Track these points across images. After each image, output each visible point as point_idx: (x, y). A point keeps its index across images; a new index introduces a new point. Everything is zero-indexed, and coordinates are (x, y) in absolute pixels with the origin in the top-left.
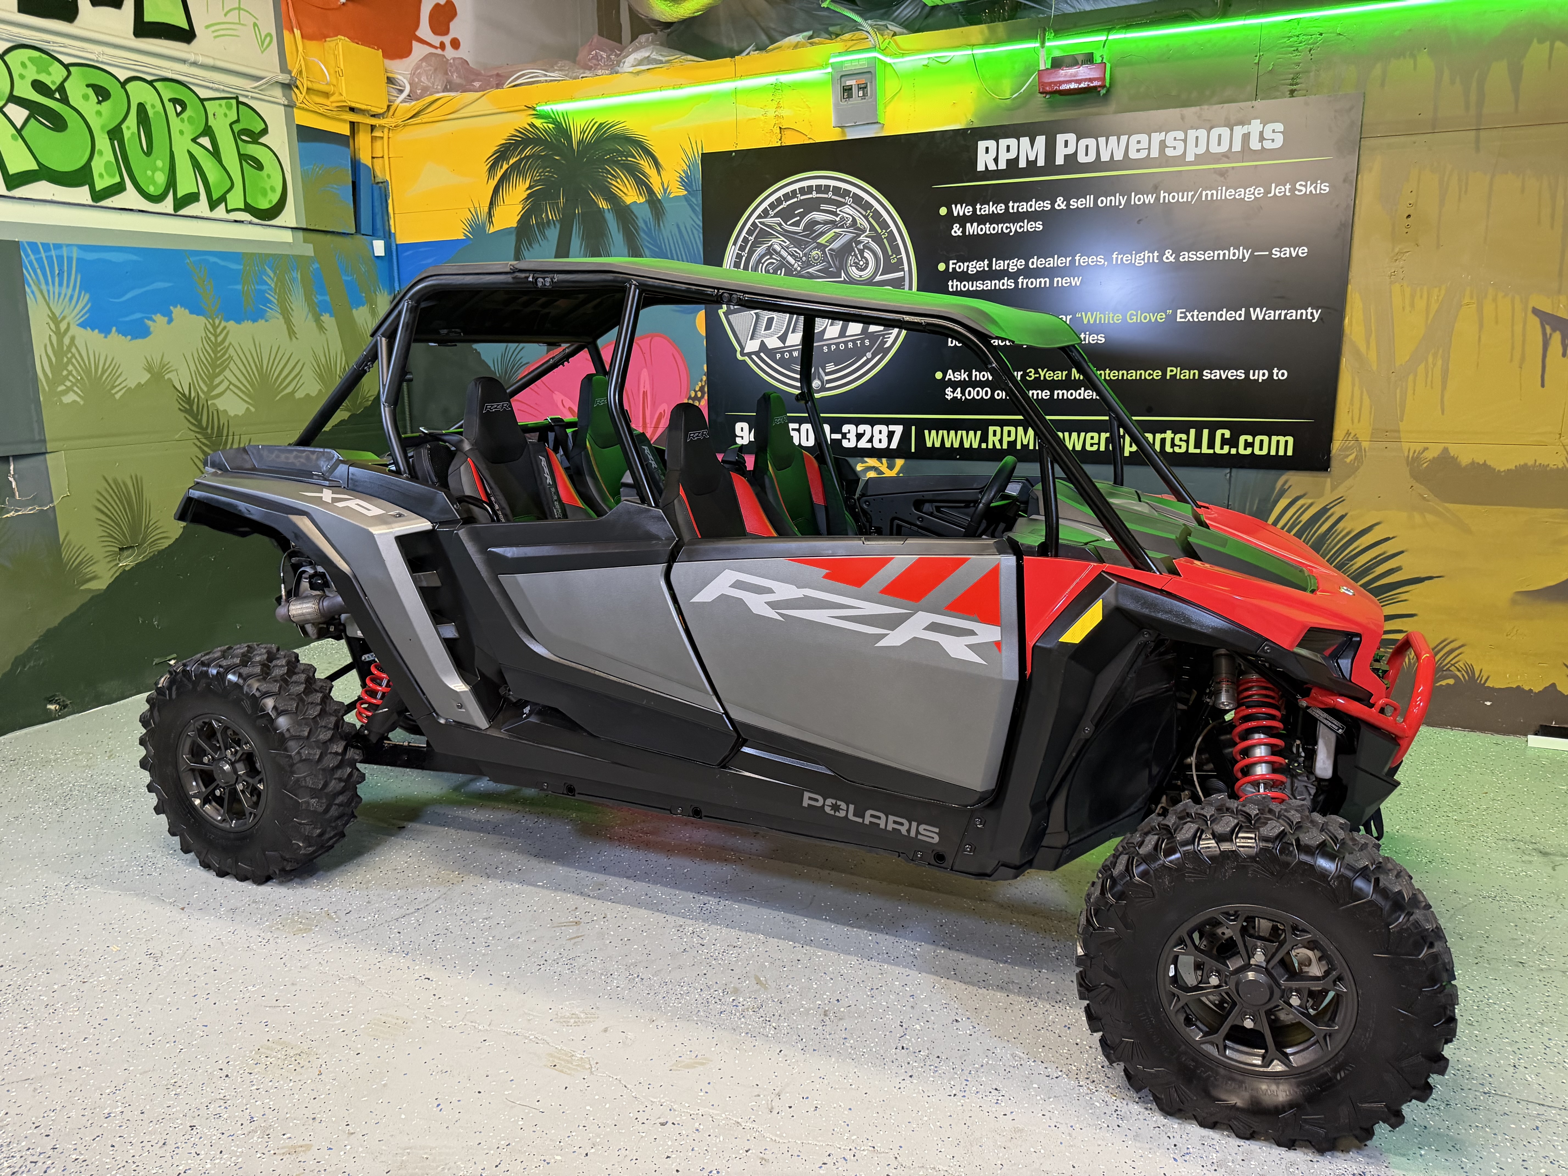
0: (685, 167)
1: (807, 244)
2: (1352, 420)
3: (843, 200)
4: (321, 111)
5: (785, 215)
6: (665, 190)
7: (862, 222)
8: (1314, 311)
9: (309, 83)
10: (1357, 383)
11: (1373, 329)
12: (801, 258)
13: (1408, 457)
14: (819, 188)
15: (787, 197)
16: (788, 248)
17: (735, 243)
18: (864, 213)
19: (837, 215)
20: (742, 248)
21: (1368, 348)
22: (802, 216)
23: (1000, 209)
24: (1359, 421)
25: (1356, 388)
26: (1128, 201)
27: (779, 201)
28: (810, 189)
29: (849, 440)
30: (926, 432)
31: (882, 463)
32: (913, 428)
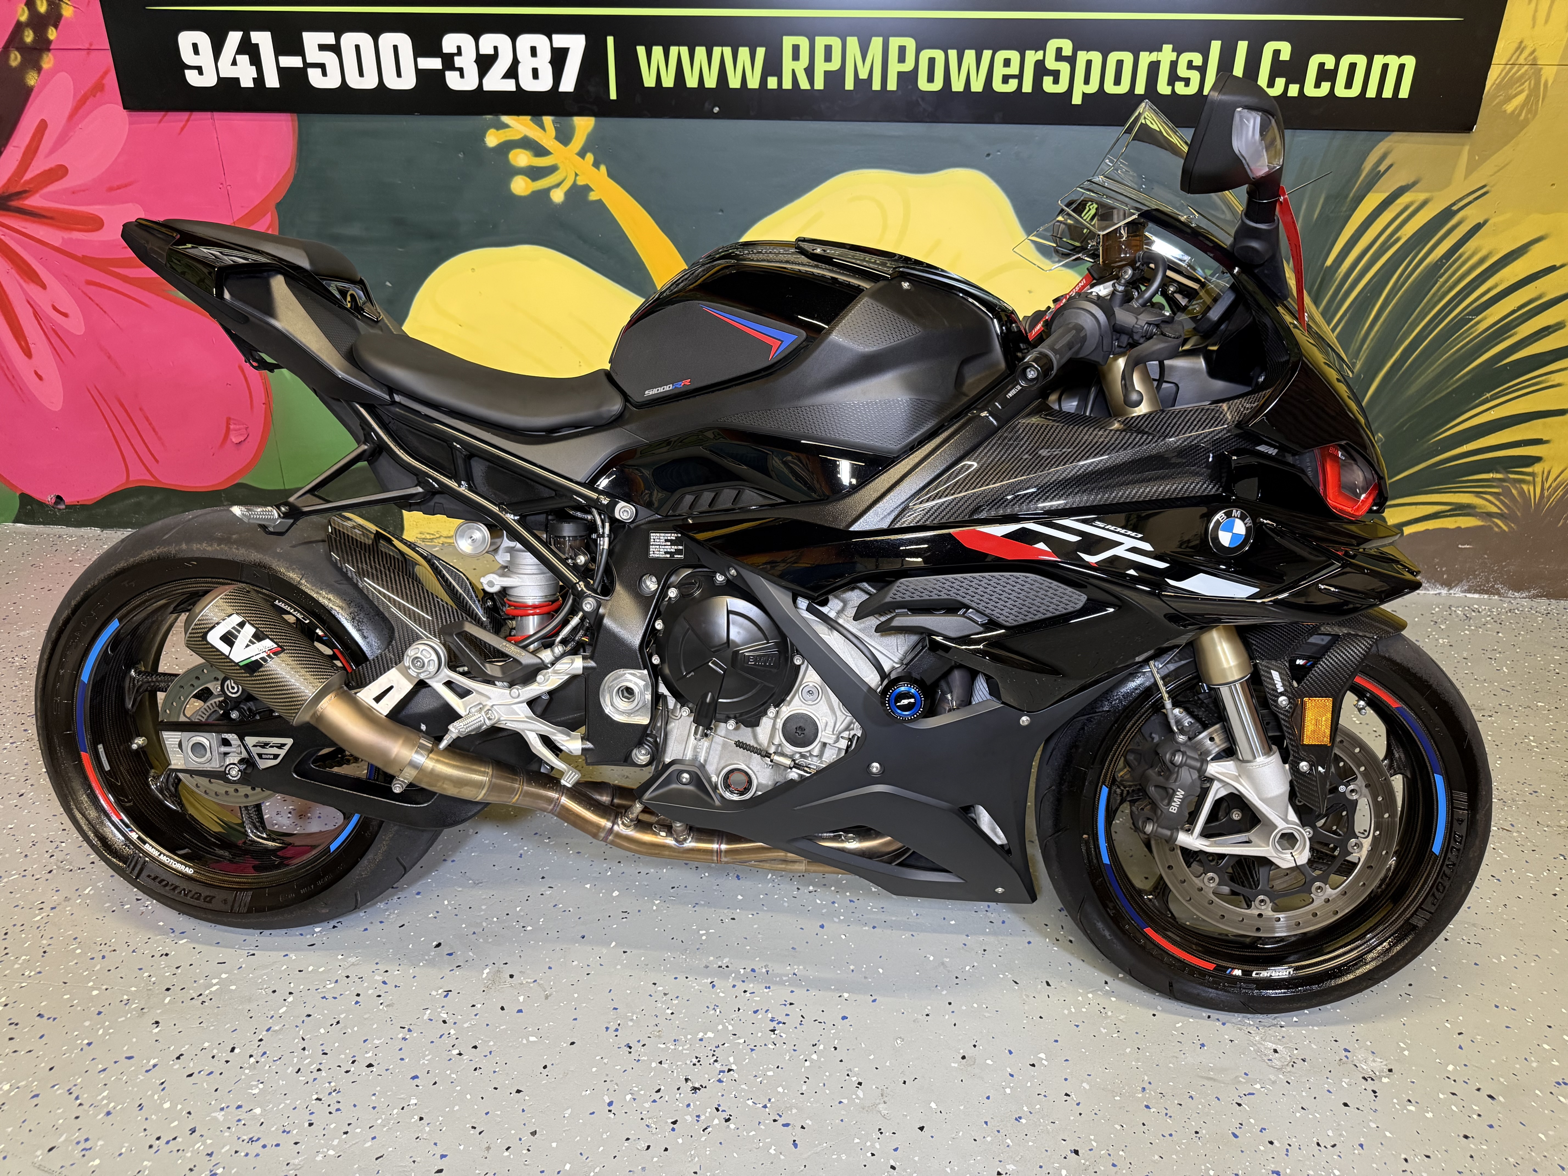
29: (461, 70)
30: (641, 50)
31: (542, 127)
32: (610, 40)
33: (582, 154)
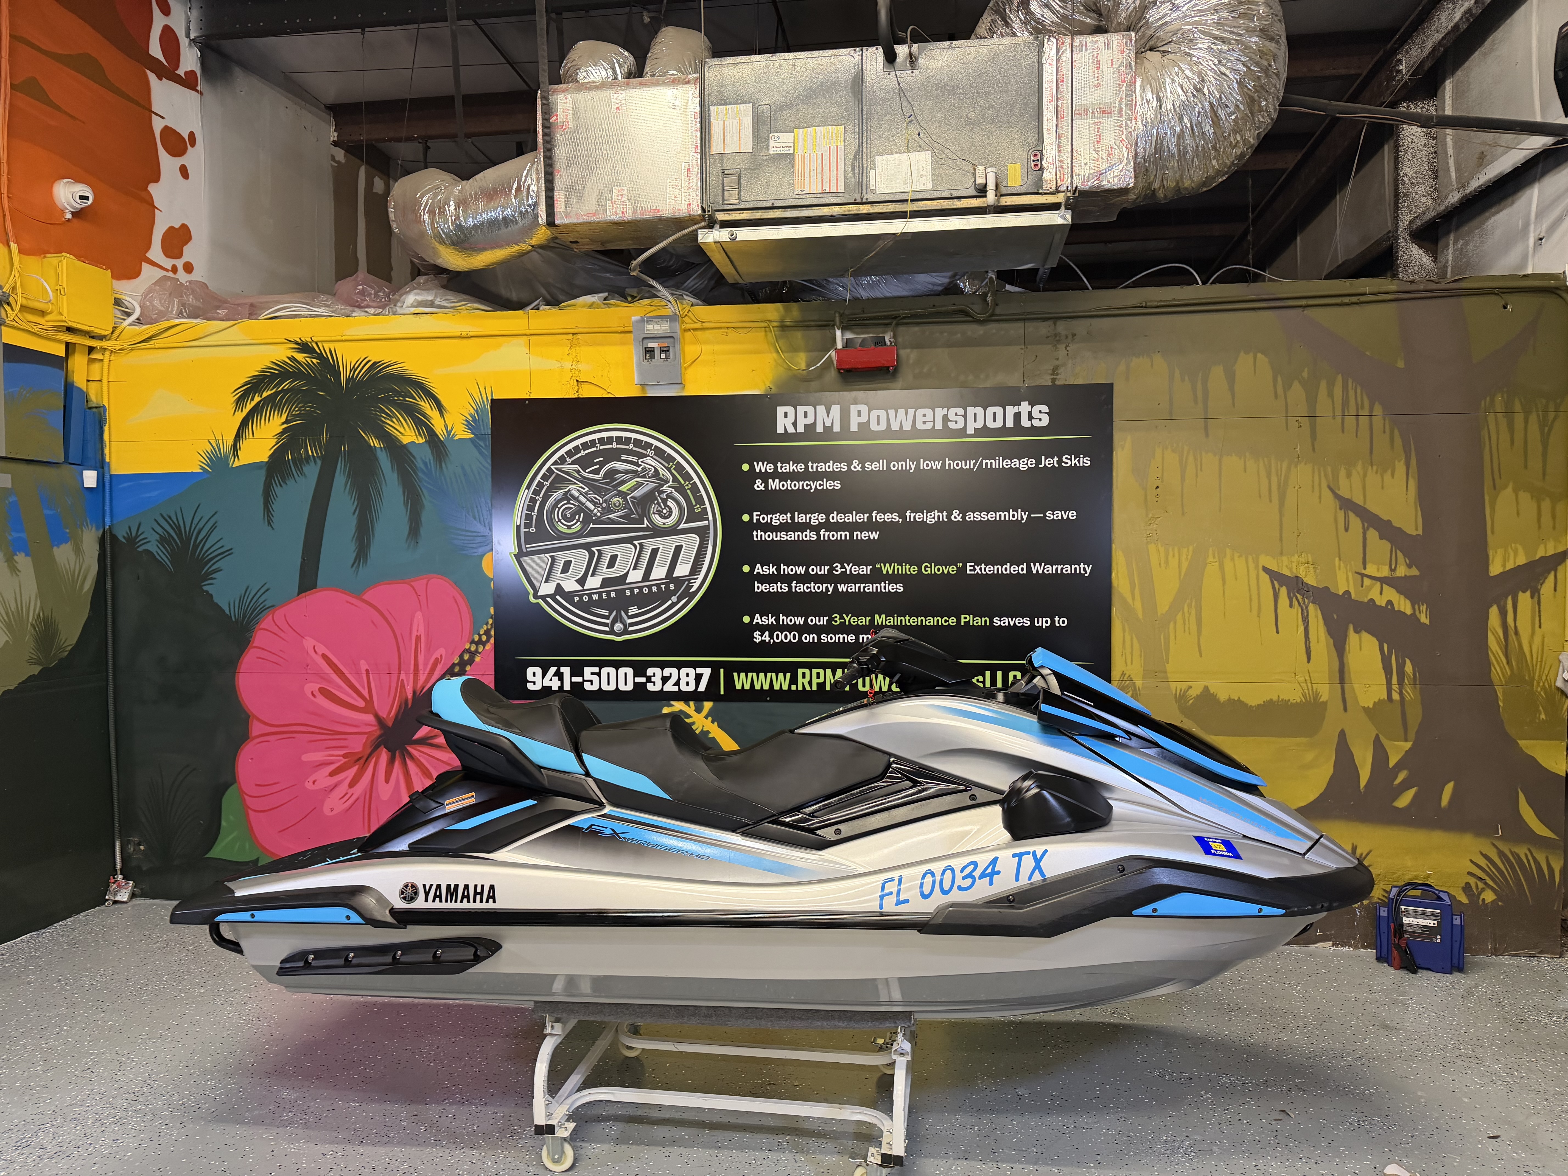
0: (472, 411)
1: (607, 491)
2: (1126, 663)
3: (645, 452)
4: (35, 329)
5: (584, 463)
6: (449, 433)
7: (663, 472)
8: (1086, 566)
9: (24, 300)
10: (1127, 629)
11: (1136, 582)
12: (601, 505)
13: (1176, 694)
14: (619, 440)
15: (585, 446)
16: (586, 493)
17: (528, 488)
18: (667, 465)
19: (639, 466)
20: (536, 493)
21: (1133, 598)
22: (602, 464)
23: (801, 467)
24: (1132, 664)
25: (1127, 634)
26: (918, 465)
27: (577, 449)
28: (610, 440)
29: (654, 683)
30: (735, 674)
31: (689, 706)
32: (722, 670)
33: (706, 717)
